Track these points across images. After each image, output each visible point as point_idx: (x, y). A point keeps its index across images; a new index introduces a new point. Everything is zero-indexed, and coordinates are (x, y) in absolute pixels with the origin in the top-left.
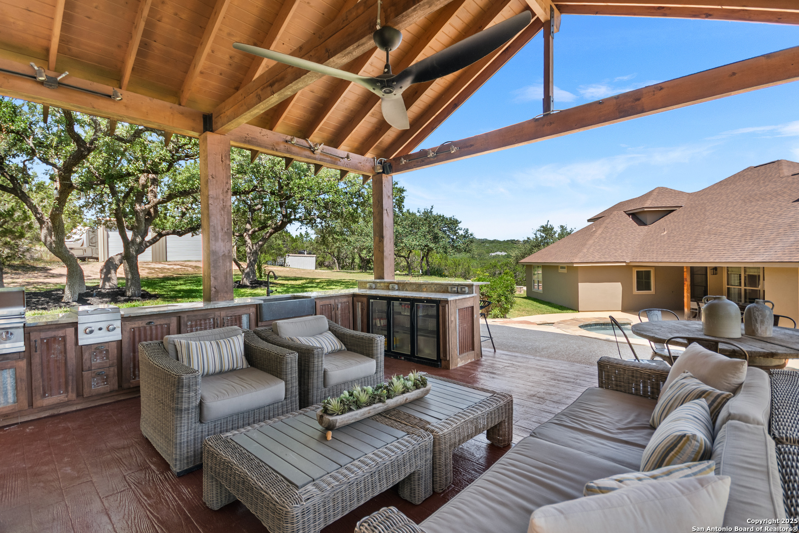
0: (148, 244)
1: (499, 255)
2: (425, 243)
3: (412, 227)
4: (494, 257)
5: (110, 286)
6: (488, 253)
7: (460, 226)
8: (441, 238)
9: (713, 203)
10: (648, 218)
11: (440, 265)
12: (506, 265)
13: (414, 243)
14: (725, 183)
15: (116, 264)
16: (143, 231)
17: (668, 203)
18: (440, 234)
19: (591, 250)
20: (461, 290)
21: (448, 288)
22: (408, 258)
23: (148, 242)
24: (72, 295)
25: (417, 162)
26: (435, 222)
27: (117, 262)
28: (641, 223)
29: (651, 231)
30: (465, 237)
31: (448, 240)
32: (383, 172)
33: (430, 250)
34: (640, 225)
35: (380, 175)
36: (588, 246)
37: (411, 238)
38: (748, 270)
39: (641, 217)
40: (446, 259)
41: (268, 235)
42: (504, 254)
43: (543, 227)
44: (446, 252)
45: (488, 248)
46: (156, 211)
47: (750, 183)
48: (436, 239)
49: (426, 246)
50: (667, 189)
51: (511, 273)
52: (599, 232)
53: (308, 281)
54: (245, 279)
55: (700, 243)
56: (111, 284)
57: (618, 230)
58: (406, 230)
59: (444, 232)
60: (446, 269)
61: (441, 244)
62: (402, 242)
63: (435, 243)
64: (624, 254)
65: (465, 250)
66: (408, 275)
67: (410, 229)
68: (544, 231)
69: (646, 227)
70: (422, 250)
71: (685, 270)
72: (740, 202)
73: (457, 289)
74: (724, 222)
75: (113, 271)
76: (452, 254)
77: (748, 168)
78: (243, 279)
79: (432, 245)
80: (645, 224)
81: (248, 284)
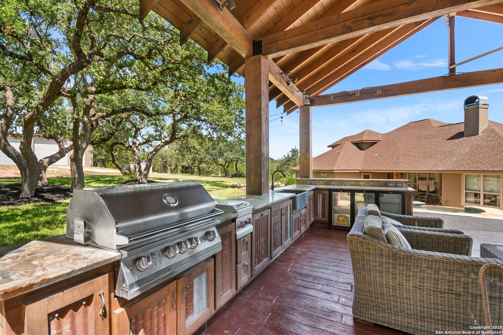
0: (67, 151)
5: (42, 184)
9: (399, 139)
10: (365, 146)
14: (401, 129)
15: (45, 166)
16: (88, 139)
17: (374, 138)
19: (341, 163)
20: (399, 185)
21: (385, 183)
22: (225, 166)
23: (67, 148)
24: (31, 192)
25: (339, 99)
27: (46, 164)
28: (361, 149)
29: (367, 153)
34: (360, 150)
35: (308, 106)
36: (338, 161)
38: (420, 175)
39: (361, 146)
41: (160, 147)
43: (293, 150)
46: (97, 124)
47: (416, 130)
50: (371, 131)
52: (342, 153)
54: (144, 179)
55: (400, 160)
56: (43, 182)
57: (351, 152)
64: (357, 165)
66: (224, 177)
68: (293, 152)
69: (364, 151)
71: (394, 174)
72: (415, 140)
73: (395, 184)
74: (410, 150)
75: (43, 172)
77: (411, 122)
78: (142, 179)
80: (363, 150)
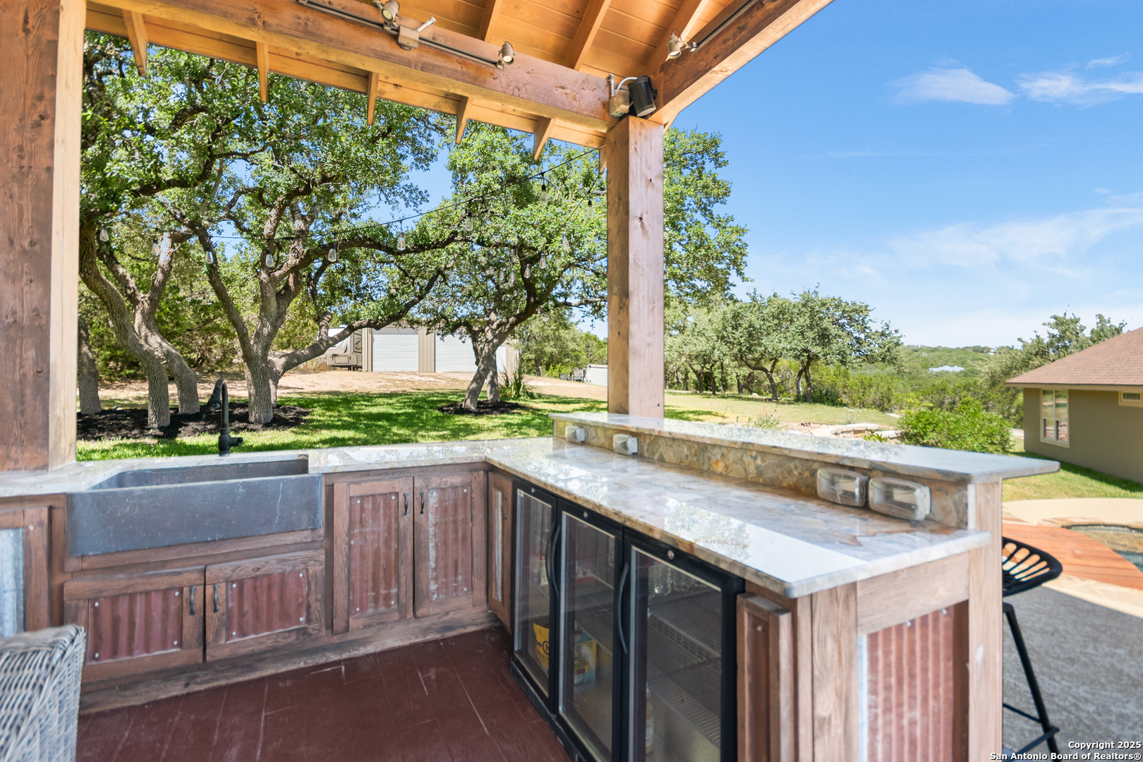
1: (947, 372)
2: (802, 345)
3: (779, 319)
4: (937, 375)
6: (926, 367)
7: (872, 315)
8: (835, 337)
11: (834, 385)
12: (967, 388)
13: (781, 345)
15: (277, 371)
18: (833, 330)
20: (888, 496)
21: (814, 473)
26: (823, 309)
30: (883, 334)
31: (848, 341)
32: (633, 112)
33: (812, 358)
37: (775, 337)
40: (846, 375)
42: (958, 369)
44: (843, 362)
45: (925, 359)
46: (297, 282)
48: (824, 338)
49: (806, 350)
51: (978, 402)
53: (588, 405)
58: (768, 324)
59: (842, 326)
60: (845, 393)
61: (834, 347)
62: (760, 345)
63: (824, 345)
65: (883, 360)
66: (770, 400)
67: (776, 321)
68: (1057, 324)
70: (796, 357)
73: (865, 487)
76: (856, 365)
79: (816, 350)
81: (473, 408)
